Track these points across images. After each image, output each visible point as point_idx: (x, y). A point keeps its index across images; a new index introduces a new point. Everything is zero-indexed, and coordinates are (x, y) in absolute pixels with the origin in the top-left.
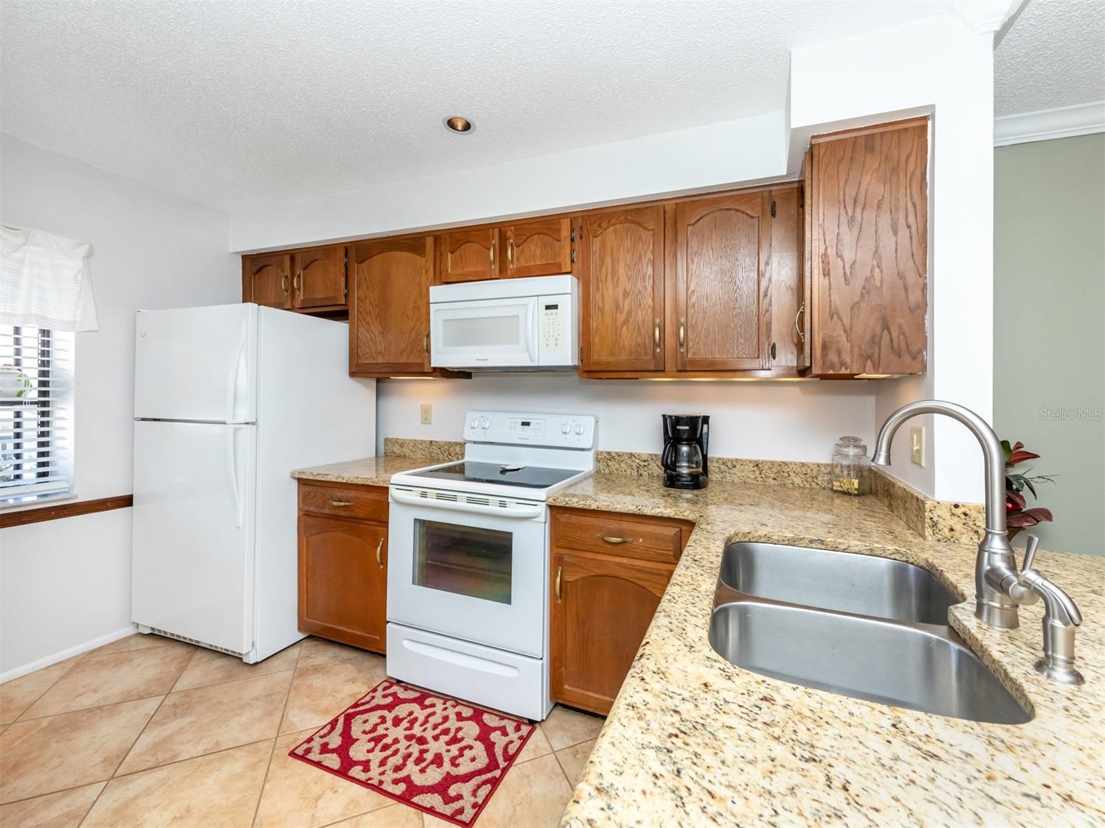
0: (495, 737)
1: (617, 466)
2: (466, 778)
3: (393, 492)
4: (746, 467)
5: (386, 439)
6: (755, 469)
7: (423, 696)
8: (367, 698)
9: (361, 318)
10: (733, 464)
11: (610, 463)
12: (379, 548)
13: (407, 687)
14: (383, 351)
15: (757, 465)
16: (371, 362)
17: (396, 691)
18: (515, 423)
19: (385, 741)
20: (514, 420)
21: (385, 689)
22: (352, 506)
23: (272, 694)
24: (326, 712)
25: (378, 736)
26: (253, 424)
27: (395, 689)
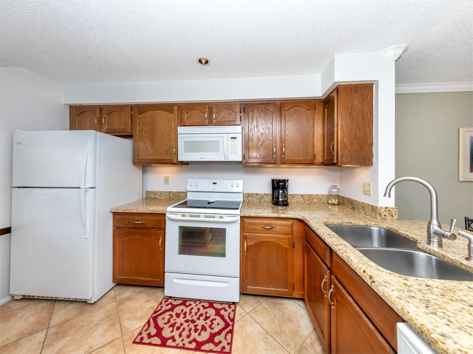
0: (222, 312)
1: (252, 198)
2: (219, 333)
3: (168, 215)
4: (299, 197)
5: (147, 192)
6: (302, 197)
7: (184, 302)
8: (159, 308)
9: (140, 138)
10: (294, 196)
11: (248, 197)
12: (160, 241)
13: (175, 299)
14: (152, 153)
15: (302, 196)
16: (145, 158)
17: (171, 302)
18: (210, 183)
19: (176, 325)
20: (209, 182)
21: (165, 302)
22: (145, 223)
23: (110, 316)
24: (142, 318)
25: (172, 324)
26: (93, 188)
27: (170, 301)
